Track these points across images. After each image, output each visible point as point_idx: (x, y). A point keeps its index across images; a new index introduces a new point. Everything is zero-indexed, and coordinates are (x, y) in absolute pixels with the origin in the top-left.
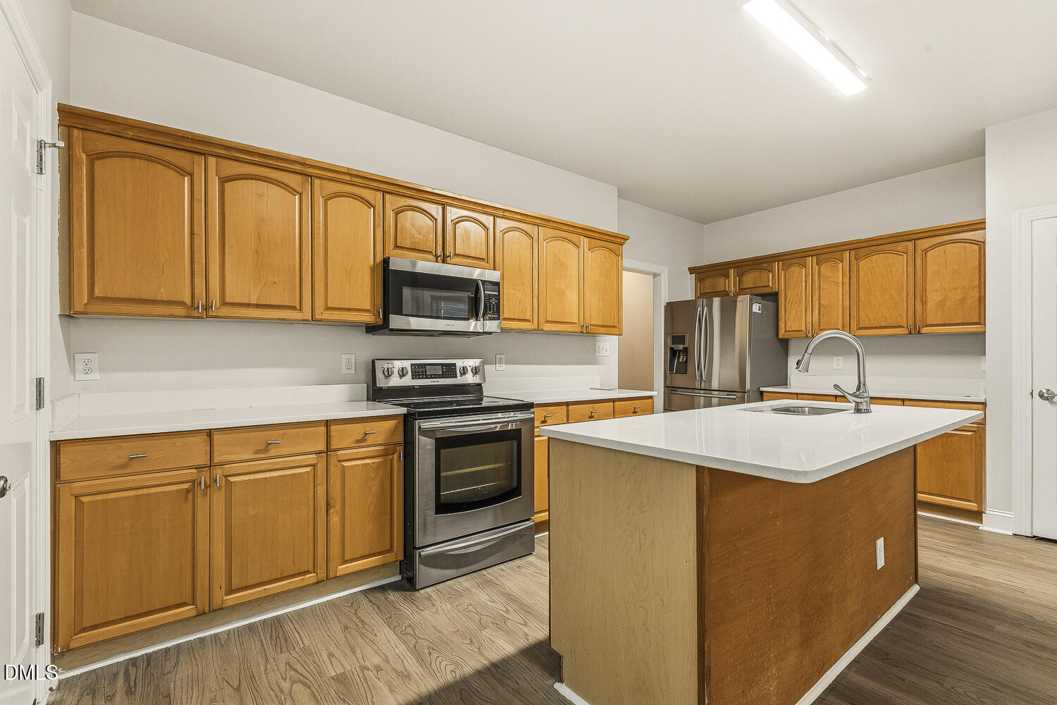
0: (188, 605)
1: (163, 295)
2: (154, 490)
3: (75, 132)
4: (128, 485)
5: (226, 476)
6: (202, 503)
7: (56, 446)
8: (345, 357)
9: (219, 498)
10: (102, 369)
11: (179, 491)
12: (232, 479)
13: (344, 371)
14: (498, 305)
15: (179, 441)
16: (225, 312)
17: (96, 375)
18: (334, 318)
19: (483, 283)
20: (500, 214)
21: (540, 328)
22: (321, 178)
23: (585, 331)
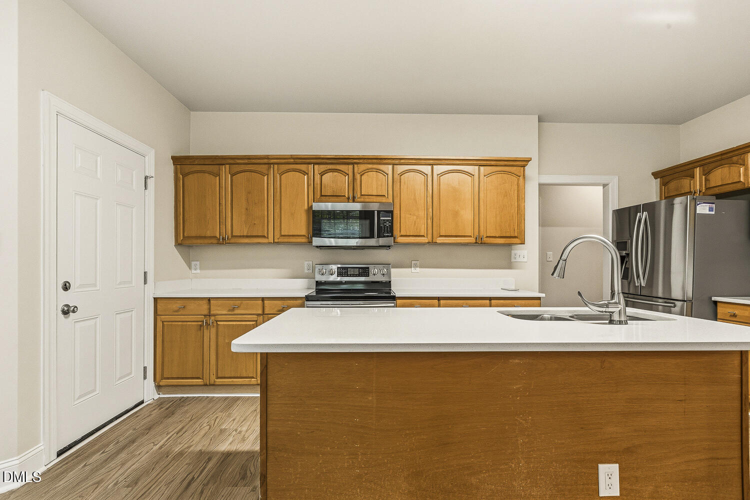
0: (201, 379)
1: (209, 234)
2: (188, 323)
3: (178, 166)
4: (179, 320)
5: (217, 321)
6: (206, 333)
7: (156, 299)
8: (306, 263)
9: (213, 330)
10: (201, 269)
11: (198, 325)
12: (219, 323)
13: (306, 271)
14: (392, 227)
15: (197, 302)
16: (233, 241)
17: (198, 271)
18: (285, 241)
19: (379, 212)
20: (397, 162)
21: (434, 241)
22: (278, 164)
23: (480, 242)
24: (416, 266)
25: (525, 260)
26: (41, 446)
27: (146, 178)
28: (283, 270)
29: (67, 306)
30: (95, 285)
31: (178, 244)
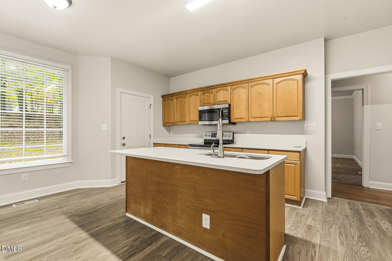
3: (163, 99)
7: (154, 144)
14: (230, 115)
16: (177, 123)
17: (172, 135)
18: (192, 123)
19: (223, 109)
20: (232, 84)
21: (249, 120)
22: (189, 93)
23: (273, 120)
24: (248, 133)
25: (314, 129)
26: (117, 179)
27: (150, 105)
28: (194, 134)
29: (124, 143)
30: (132, 138)
31: (163, 125)
